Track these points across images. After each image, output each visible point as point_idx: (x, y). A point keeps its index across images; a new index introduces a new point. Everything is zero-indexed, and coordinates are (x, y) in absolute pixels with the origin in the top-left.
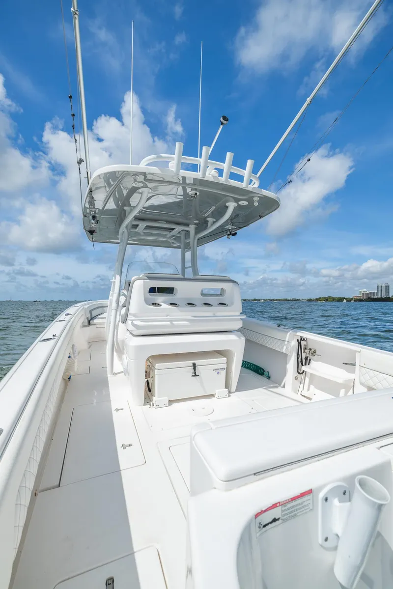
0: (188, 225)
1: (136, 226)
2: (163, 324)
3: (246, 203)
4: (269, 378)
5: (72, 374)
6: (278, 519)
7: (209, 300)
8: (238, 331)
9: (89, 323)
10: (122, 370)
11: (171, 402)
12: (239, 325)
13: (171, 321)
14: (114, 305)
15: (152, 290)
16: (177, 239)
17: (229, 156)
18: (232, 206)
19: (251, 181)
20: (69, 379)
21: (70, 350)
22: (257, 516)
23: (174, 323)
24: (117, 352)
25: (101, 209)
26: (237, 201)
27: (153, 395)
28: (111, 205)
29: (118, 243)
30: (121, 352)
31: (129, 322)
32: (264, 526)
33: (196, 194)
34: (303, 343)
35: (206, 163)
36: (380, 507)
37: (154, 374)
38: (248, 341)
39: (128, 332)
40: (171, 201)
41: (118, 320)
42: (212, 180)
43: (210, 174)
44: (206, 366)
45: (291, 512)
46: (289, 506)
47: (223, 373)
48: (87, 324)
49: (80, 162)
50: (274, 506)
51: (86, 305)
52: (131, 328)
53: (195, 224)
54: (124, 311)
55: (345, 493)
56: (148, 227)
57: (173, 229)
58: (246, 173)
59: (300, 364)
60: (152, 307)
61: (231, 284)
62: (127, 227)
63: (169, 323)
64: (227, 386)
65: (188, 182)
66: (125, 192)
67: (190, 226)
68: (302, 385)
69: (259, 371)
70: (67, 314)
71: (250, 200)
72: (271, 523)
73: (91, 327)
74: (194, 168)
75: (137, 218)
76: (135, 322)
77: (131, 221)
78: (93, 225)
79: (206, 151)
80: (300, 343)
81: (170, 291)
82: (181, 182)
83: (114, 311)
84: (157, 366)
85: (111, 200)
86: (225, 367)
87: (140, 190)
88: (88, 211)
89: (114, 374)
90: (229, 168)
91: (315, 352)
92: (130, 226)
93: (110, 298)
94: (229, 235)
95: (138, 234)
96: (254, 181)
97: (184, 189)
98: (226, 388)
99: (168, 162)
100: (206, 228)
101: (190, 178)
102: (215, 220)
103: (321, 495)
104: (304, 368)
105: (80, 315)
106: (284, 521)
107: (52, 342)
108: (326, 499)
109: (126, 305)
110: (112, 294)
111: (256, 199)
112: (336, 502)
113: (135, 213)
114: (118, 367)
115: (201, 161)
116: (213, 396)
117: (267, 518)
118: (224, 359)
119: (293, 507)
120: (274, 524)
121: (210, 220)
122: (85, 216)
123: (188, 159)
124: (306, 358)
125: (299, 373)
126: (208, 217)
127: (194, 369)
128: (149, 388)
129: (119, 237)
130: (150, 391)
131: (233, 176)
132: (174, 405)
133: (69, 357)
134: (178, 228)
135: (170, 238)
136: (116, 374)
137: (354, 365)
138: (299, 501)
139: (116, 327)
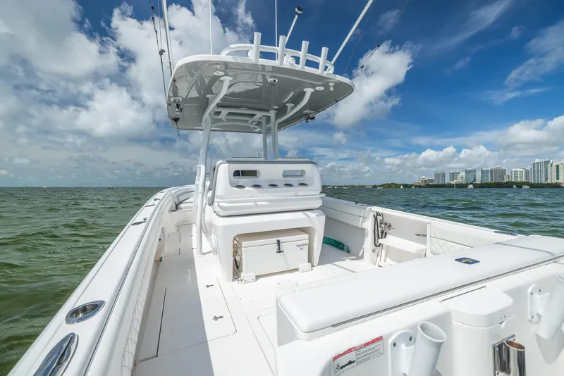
0: (268, 111)
1: (218, 113)
2: (248, 205)
3: (322, 88)
4: (348, 252)
5: (163, 255)
6: (353, 362)
7: (290, 180)
8: (318, 209)
9: (177, 207)
10: (211, 250)
11: (258, 277)
12: (319, 204)
13: (255, 201)
14: (201, 189)
15: (237, 173)
16: (259, 124)
17: (305, 44)
18: (309, 91)
19: (326, 67)
20: (161, 260)
21: (160, 233)
22: (335, 359)
23: (258, 203)
24: (204, 233)
25: (184, 97)
26: (313, 86)
27: (241, 271)
28: (194, 94)
29: (202, 130)
30: (208, 234)
31: (216, 204)
32: (341, 368)
33: (275, 81)
34: (379, 218)
35: (283, 50)
36: (439, 346)
37: (241, 252)
38: (328, 219)
39: (215, 215)
40: (250, 88)
41: (204, 203)
42: (289, 67)
43: (288, 62)
44: (289, 242)
45: (365, 355)
46: (362, 350)
47: (306, 248)
48: (174, 209)
49: (161, 52)
50: (350, 351)
51: (173, 190)
52: (218, 210)
53: (275, 109)
54: (210, 193)
55: (410, 339)
56: (230, 114)
57: (254, 115)
58: (321, 60)
59: (377, 238)
60: (237, 189)
61: (310, 165)
62: (210, 114)
63: (253, 203)
64: (310, 260)
65: (266, 69)
66: (207, 81)
67: (270, 112)
68: (379, 258)
69: (339, 245)
70: (155, 200)
71: (326, 86)
72: (347, 365)
73: (179, 211)
74: (272, 56)
75: (219, 106)
76: (221, 204)
77: (214, 108)
78: (177, 114)
79: (283, 40)
80: (376, 219)
81: (253, 173)
82: (260, 69)
83: (200, 195)
84: (244, 244)
85: (194, 88)
86: (308, 243)
87: (222, 79)
88: (172, 100)
89: (203, 254)
90: (305, 56)
91: (390, 226)
92: (213, 113)
93: (197, 182)
94: (307, 119)
95: (221, 120)
96: (329, 67)
97: (264, 77)
98: (309, 262)
99: (248, 51)
100: (285, 113)
101: (268, 66)
102: (293, 105)
103: (390, 341)
104: (380, 241)
105: (168, 200)
106: (358, 363)
107: (143, 225)
108: (395, 345)
109: (212, 188)
110: (199, 179)
111: (332, 84)
112: (403, 346)
113: (218, 100)
114: (206, 247)
115: (278, 50)
116: (297, 270)
117: (343, 360)
118: (306, 236)
119: (365, 351)
120: (350, 366)
121: (290, 105)
122: (169, 105)
123: (266, 48)
124: (382, 232)
125: (376, 246)
126: (287, 102)
127: (279, 245)
128: (237, 266)
129: (203, 124)
130: (238, 268)
131: (309, 63)
132: (261, 280)
133: (160, 239)
134: (259, 114)
135: (252, 123)
136: (206, 254)
137: (425, 236)
138: (371, 346)
139: (203, 210)
